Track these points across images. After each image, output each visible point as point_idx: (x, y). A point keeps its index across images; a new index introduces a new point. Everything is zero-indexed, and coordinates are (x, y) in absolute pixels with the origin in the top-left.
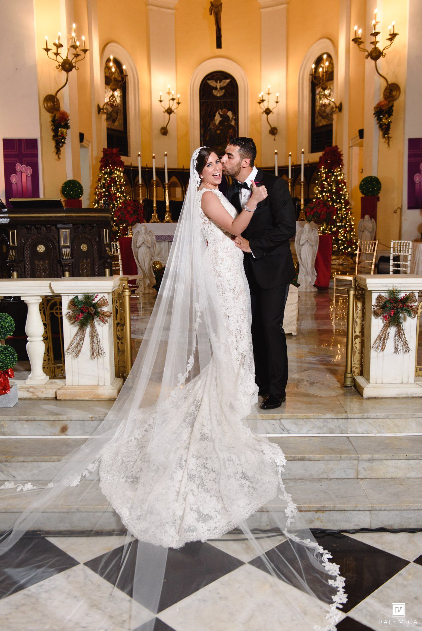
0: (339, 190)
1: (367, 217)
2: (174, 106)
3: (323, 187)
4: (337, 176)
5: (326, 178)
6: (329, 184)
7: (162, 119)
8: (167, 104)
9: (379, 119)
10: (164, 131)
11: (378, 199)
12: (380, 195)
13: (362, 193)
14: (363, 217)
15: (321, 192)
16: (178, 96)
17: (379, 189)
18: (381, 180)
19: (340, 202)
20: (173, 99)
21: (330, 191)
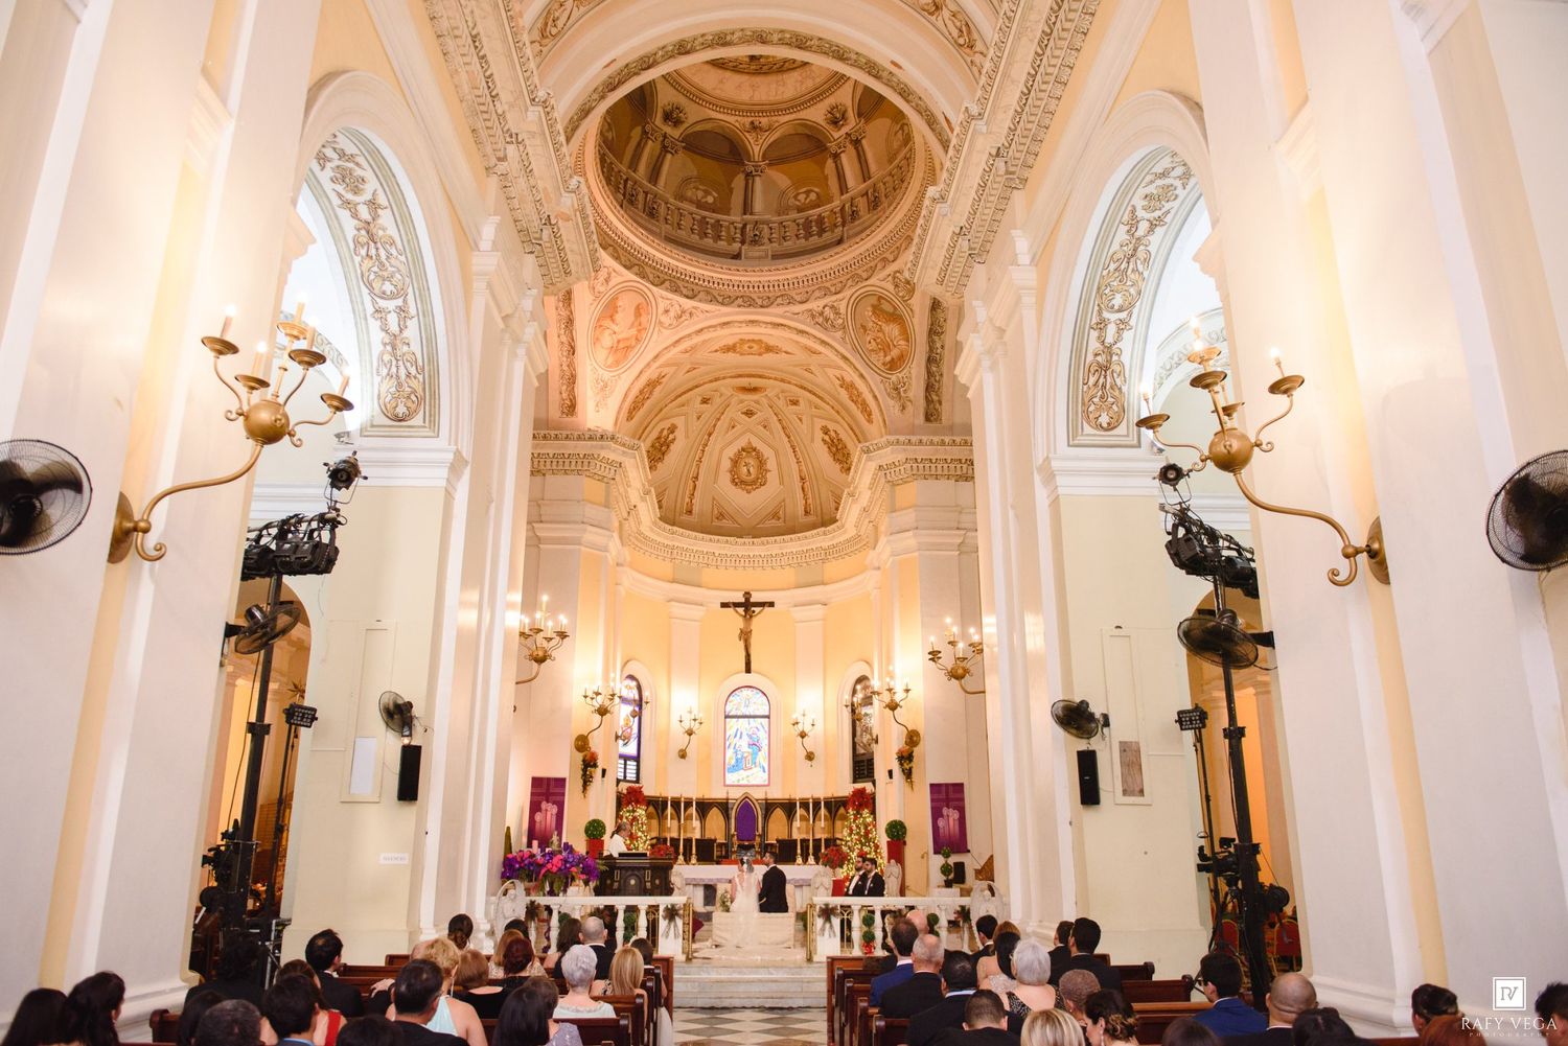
0: (867, 833)
1: (893, 861)
2: (695, 728)
3: (851, 830)
4: (865, 818)
5: (854, 821)
6: (857, 826)
7: (681, 741)
8: (687, 725)
9: (901, 764)
10: (683, 755)
11: (905, 843)
12: (906, 839)
13: (889, 837)
14: (889, 862)
15: (850, 835)
16: (701, 715)
17: (905, 833)
18: (906, 825)
19: (869, 846)
20: (695, 720)
21: (858, 834)
